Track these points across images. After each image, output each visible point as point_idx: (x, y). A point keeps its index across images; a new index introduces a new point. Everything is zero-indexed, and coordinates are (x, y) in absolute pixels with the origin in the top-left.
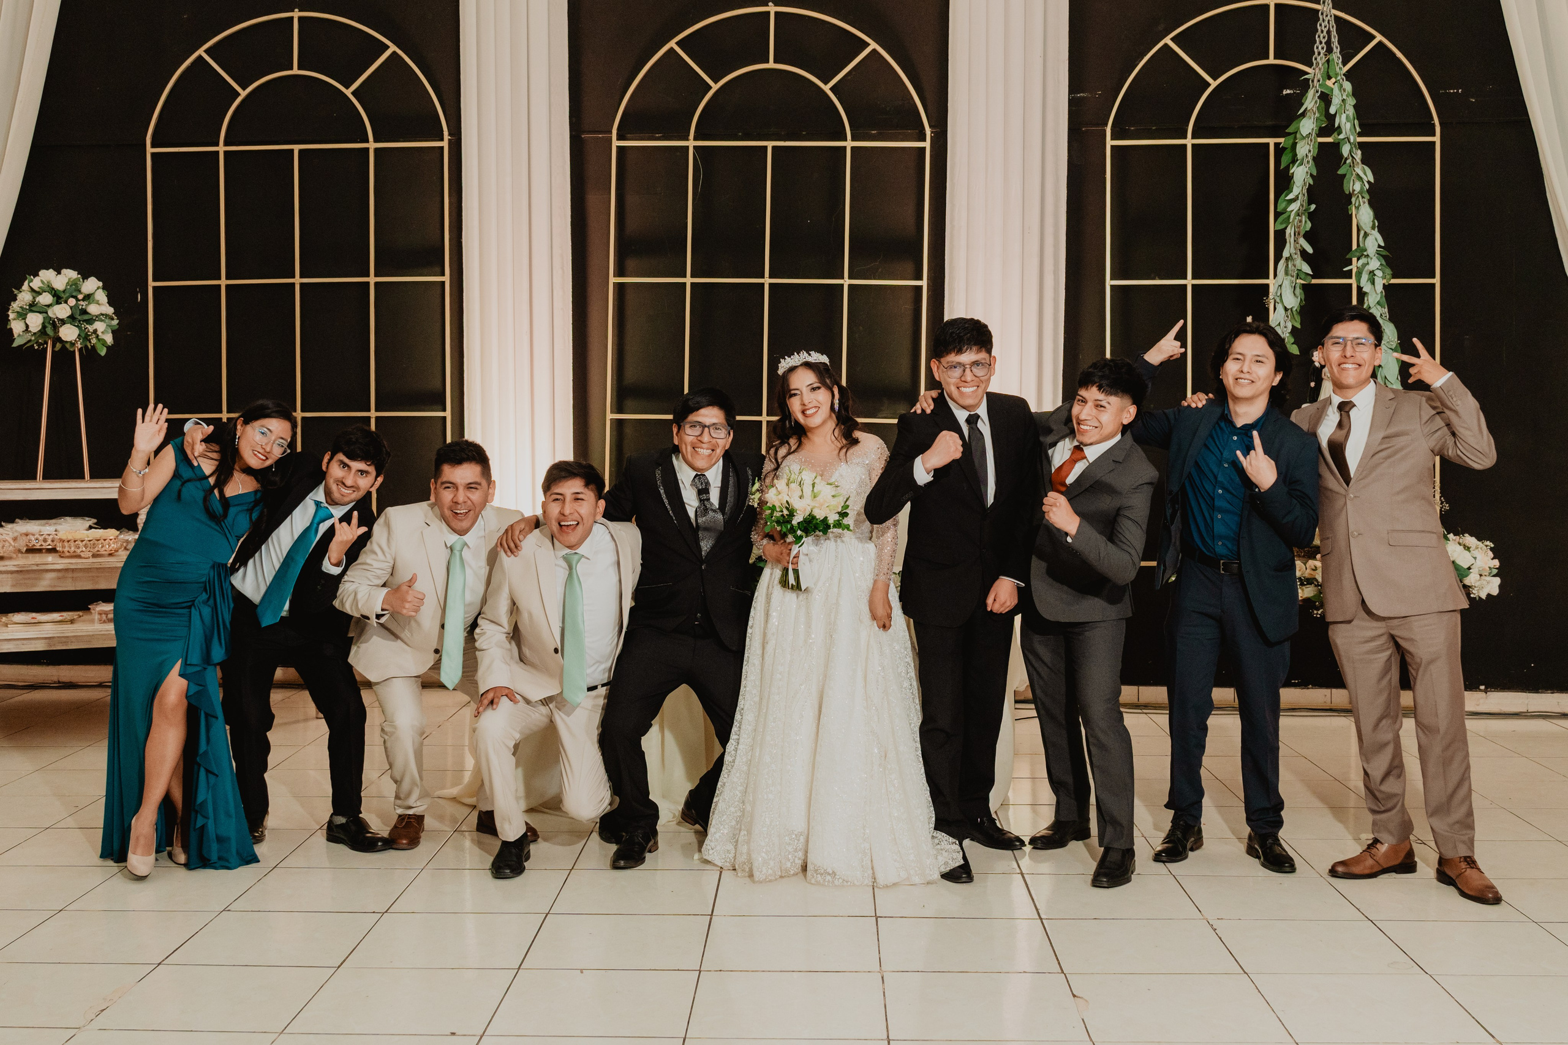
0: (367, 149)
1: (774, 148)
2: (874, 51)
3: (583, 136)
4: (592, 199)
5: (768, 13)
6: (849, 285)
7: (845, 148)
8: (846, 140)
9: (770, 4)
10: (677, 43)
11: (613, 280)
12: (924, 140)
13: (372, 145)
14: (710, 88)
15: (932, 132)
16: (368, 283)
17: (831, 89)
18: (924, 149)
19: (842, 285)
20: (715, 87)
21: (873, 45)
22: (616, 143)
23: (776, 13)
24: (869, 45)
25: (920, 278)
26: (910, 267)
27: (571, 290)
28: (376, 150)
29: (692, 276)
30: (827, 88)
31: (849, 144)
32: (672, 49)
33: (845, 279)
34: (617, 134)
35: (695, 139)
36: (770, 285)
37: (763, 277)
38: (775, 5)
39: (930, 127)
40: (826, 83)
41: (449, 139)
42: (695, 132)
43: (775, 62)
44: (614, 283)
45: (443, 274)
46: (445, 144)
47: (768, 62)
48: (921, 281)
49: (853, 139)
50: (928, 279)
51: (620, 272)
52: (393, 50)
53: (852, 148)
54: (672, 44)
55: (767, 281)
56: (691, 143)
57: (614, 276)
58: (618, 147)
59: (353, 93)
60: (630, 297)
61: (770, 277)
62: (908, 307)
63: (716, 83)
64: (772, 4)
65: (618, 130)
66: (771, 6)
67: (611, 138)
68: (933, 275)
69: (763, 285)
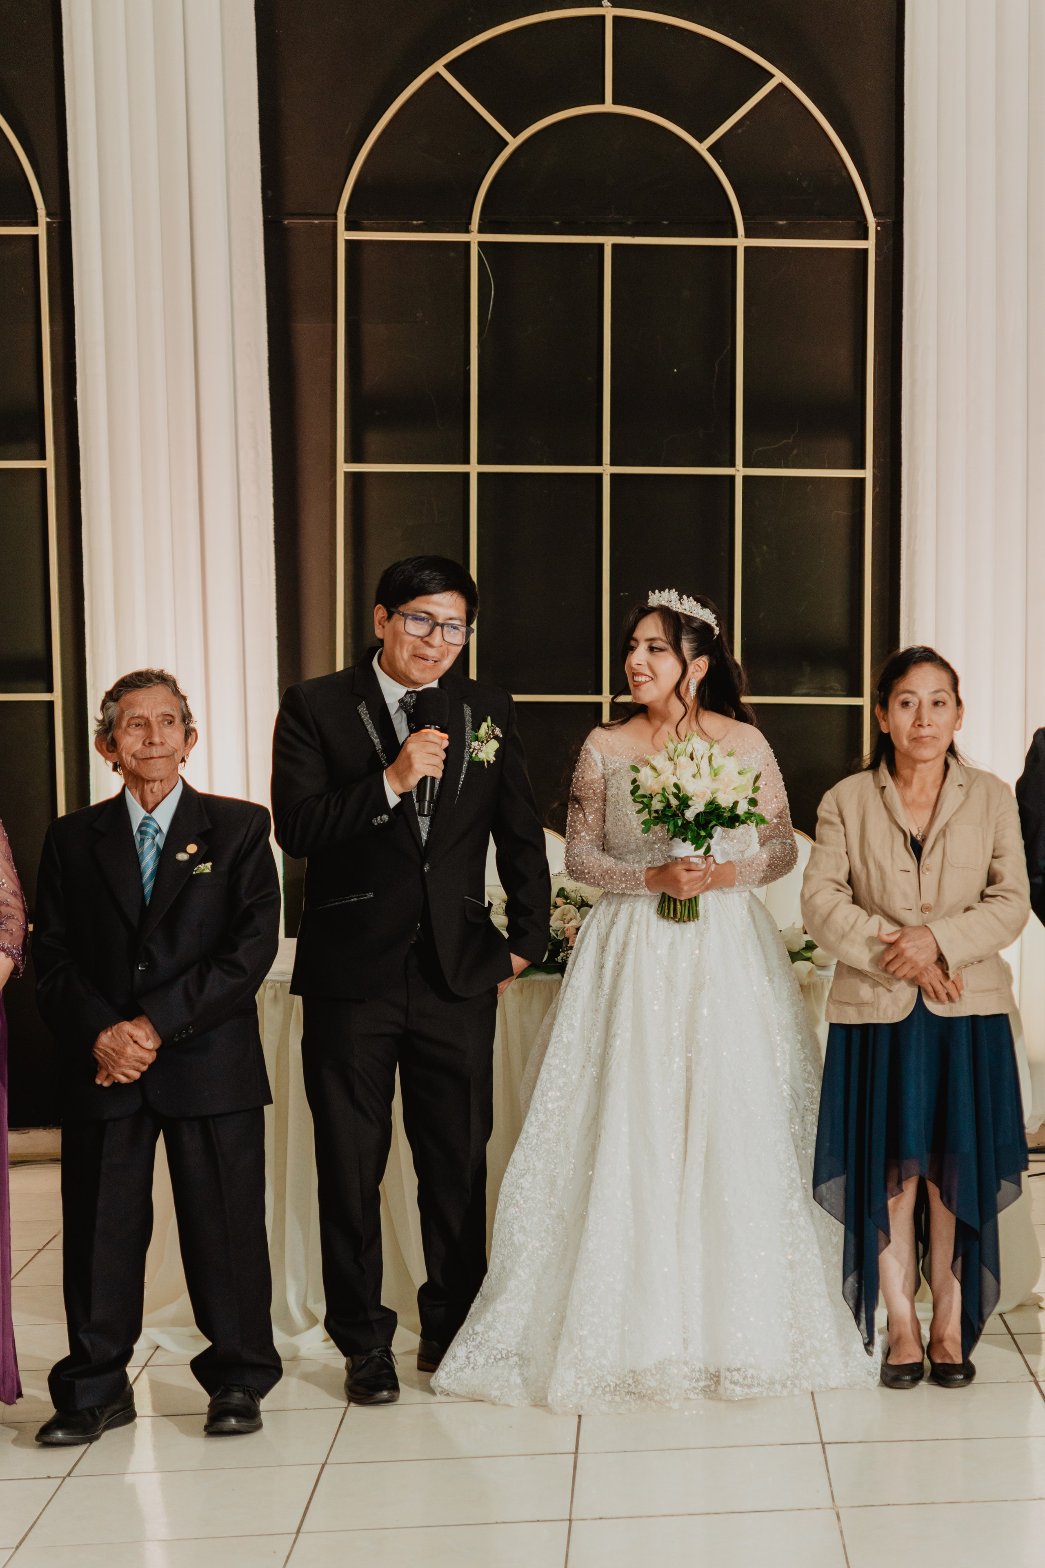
1: (615, 247)
2: (780, 86)
3: (286, 222)
4: (304, 329)
5: (603, 17)
6: (745, 479)
7: (733, 249)
8: (734, 235)
9: (606, 3)
10: (447, 66)
11: (342, 467)
12: (865, 237)
14: (506, 144)
15: (878, 224)
17: (709, 149)
18: (864, 251)
19: (732, 478)
20: (514, 143)
21: (779, 77)
22: (343, 235)
23: (616, 19)
24: (772, 76)
25: (862, 466)
26: (843, 446)
27: (271, 485)
29: (479, 462)
30: (702, 148)
31: (740, 242)
32: (437, 75)
33: (736, 467)
34: (346, 218)
35: (480, 231)
36: (613, 476)
37: (600, 463)
38: (614, 6)
39: (875, 215)
40: (700, 139)
41: (47, 223)
42: (480, 220)
43: (615, 101)
44: (345, 472)
45: (43, 456)
46: (41, 231)
47: (602, 99)
48: (862, 471)
49: (747, 234)
50: (874, 467)
51: (356, 454)
53: (746, 249)
54: (439, 67)
55: (607, 470)
56: (474, 238)
57: (346, 461)
58: (348, 242)
60: (372, 496)
61: (612, 463)
62: (839, 515)
63: (515, 135)
64: (609, 4)
65: (348, 211)
66: (607, 7)
67: (335, 226)
68: (882, 460)
69: (600, 476)
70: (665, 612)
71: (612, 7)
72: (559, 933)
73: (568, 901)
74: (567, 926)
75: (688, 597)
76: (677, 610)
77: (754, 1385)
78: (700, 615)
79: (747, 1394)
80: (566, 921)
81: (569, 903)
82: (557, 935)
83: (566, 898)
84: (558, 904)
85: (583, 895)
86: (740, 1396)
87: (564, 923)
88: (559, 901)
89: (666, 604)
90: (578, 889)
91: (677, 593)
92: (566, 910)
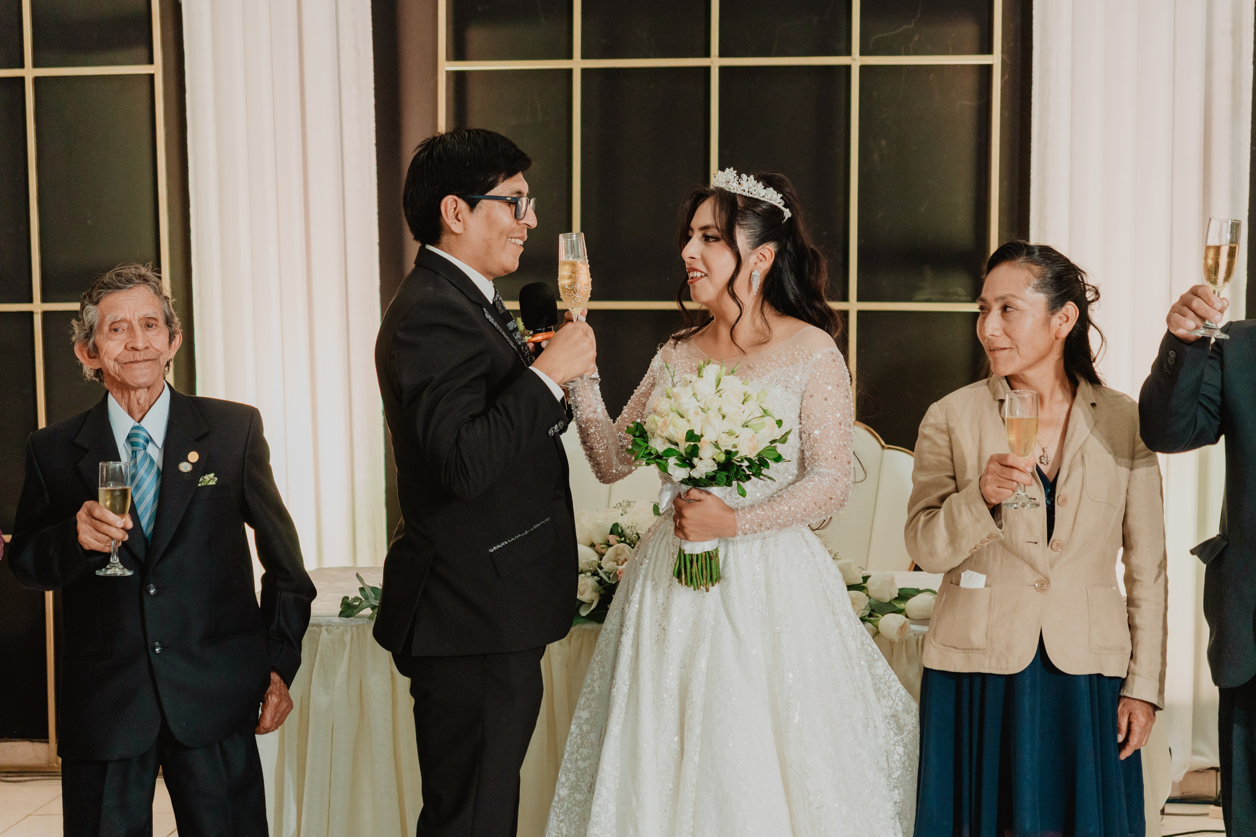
6: (863, 68)
11: (446, 66)
16: (22, 80)
19: (848, 68)
25: (990, 52)
26: (970, 32)
27: (372, 85)
29: (585, 56)
33: (853, 56)
36: (723, 70)
37: (707, 54)
44: (447, 72)
45: (151, 62)
48: (990, 57)
50: (1002, 53)
51: (458, 52)
55: (715, 62)
57: (448, 59)
60: (476, 97)
61: (722, 54)
62: (965, 103)
68: (1011, 44)
69: (707, 70)
72: (611, 576)
73: (623, 539)
74: (620, 568)
75: (748, 176)
76: (735, 191)
78: (761, 195)
80: (620, 562)
81: (624, 542)
82: (609, 578)
83: (621, 534)
84: (611, 542)
85: (639, 532)
87: (619, 565)
88: (613, 539)
89: (723, 186)
90: (633, 525)
91: (736, 172)
92: (619, 550)
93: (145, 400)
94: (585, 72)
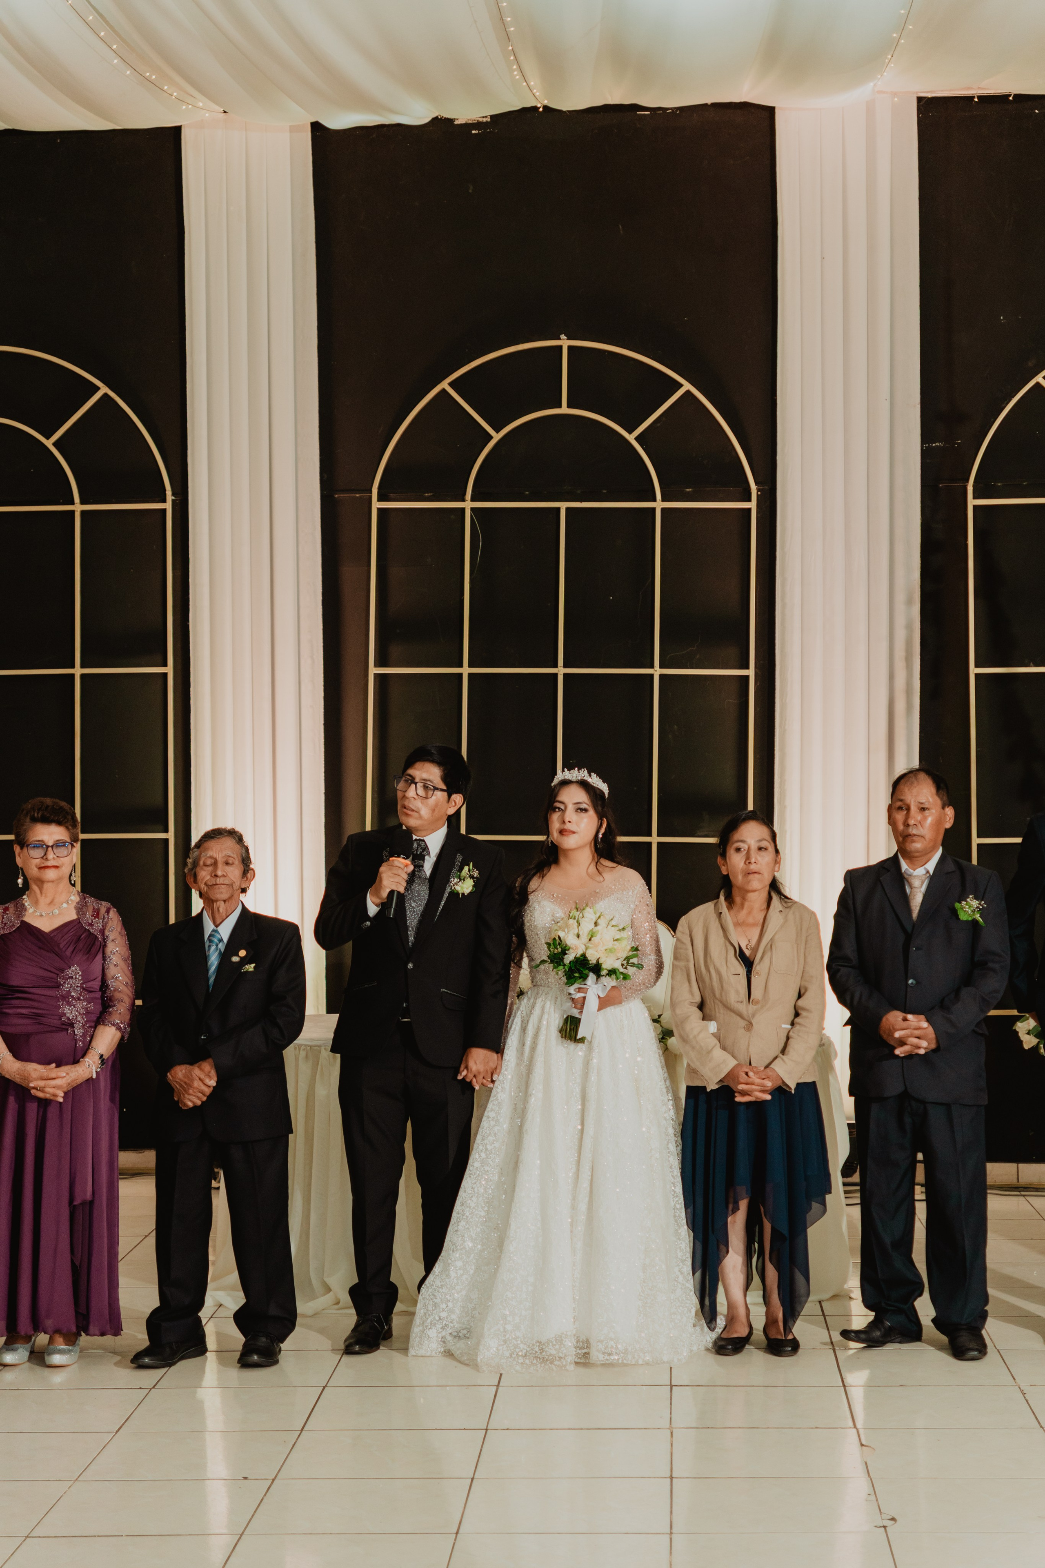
0: (73, 512)
1: (568, 509)
2: (688, 392)
3: (336, 496)
4: (348, 571)
5: (561, 347)
6: (662, 676)
7: (654, 509)
8: (655, 500)
9: (563, 336)
10: (451, 384)
11: (373, 670)
12: (749, 500)
13: (78, 508)
14: (491, 437)
15: (758, 490)
16: (72, 676)
17: (637, 439)
18: (749, 510)
19: (652, 676)
20: (497, 437)
21: (687, 386)
22: (376, 505)
23: (570, 348)
24: (681, 385)
25: (747, 667)
26: (734, 654)
27: (322, 683)
28: (83, 513)
29: (470, 666)
30: (631, 438)
31: (659, 505)
32: (444, 391)
33: (655, 668)
34: (378, 493)
35: (473, 500)
36: (566, 676)
37: (555, 665)
38: (569, 338)
39: (756, 484)
40: (630, 432)
41: (173, 500)
42: (473, 491)
43: (569, 406)
44: (375, 674)
45: (165, 665)
46: (168, 506)
47: (560, 406)
48: (747, 670)
49: (663, 500)
50: (756, 668)
51: (382, 661)
52: (104, 392)
53: (663, 510)
54: (445, 385)
55: (561, 671)
56: (468, 505)
57: (375, 666)
58: (379, 510)
59: (55, 444)
60: (394, 690)
61: (566, 666)
62: (731, 701)
63: (497, 432)
64: (565, 337)
65: (380, 488)
66: (564, 339)
67: (370, 498)
68: (761, 662)
69: (555, 676)
70: (583, 784)
71: (567, 339)
77: (612, 1354)
79: (607, 1360)
86: (602, 1361)
93: (223, 909)
94: (471, 675)
